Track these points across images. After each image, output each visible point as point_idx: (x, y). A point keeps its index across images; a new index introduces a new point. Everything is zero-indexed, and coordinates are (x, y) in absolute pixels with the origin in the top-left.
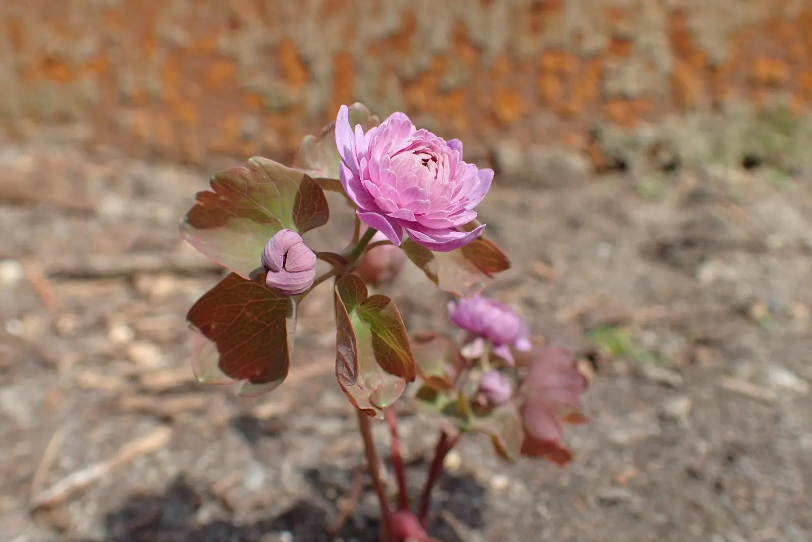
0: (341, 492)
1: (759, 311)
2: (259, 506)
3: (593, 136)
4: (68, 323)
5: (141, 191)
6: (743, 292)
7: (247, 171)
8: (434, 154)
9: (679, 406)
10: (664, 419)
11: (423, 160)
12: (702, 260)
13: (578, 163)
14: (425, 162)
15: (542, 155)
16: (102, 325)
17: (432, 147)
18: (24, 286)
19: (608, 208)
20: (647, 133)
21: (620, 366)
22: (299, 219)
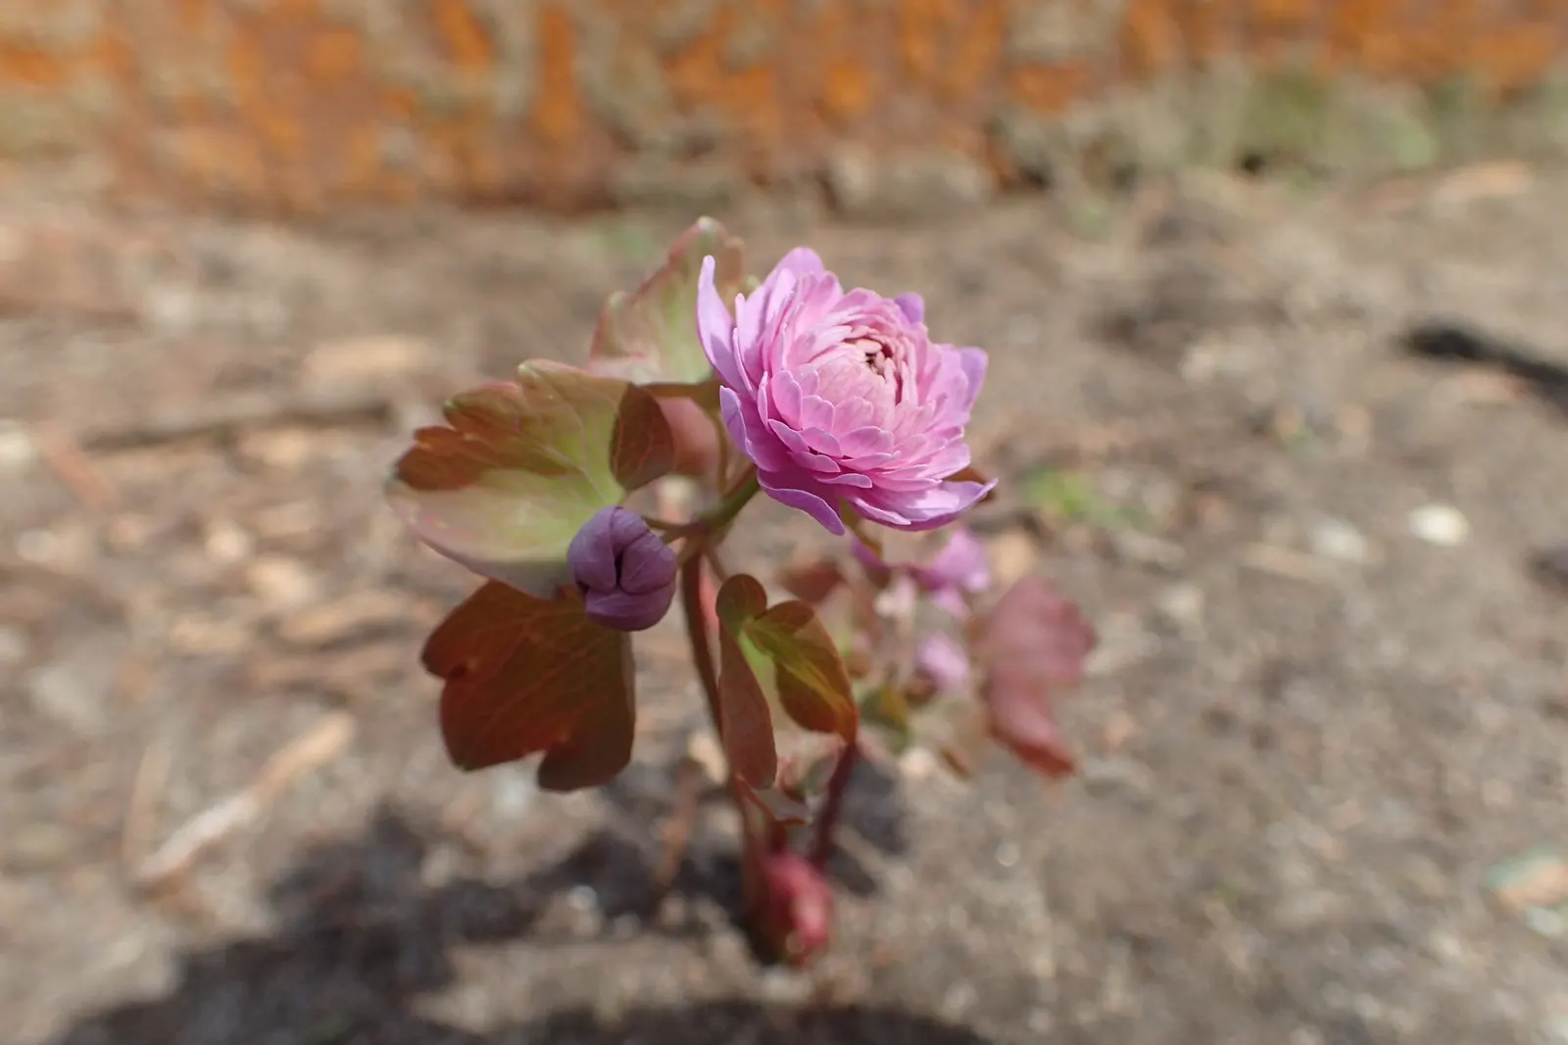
0: (661, 809)
1: (1290, 425)
2: (526, 847)
3: (992, 132)
4: (133, 530)
5: (219, 275)
6: (1259, 394)
7: (516, 389)
8: (885, 339)
9: (1183, 603)
10: (1161, 625)
11: (868, 355)
12: (1189, 338)
13: (967, 178)
14: (871, 359)
15: (909, 169)
16: (191, 531)
17: (877, 325)
18: (40, 471)
19: (1028, 257)
20: (1082, 121)
21: (1078, 537)
22: (620, 465)
